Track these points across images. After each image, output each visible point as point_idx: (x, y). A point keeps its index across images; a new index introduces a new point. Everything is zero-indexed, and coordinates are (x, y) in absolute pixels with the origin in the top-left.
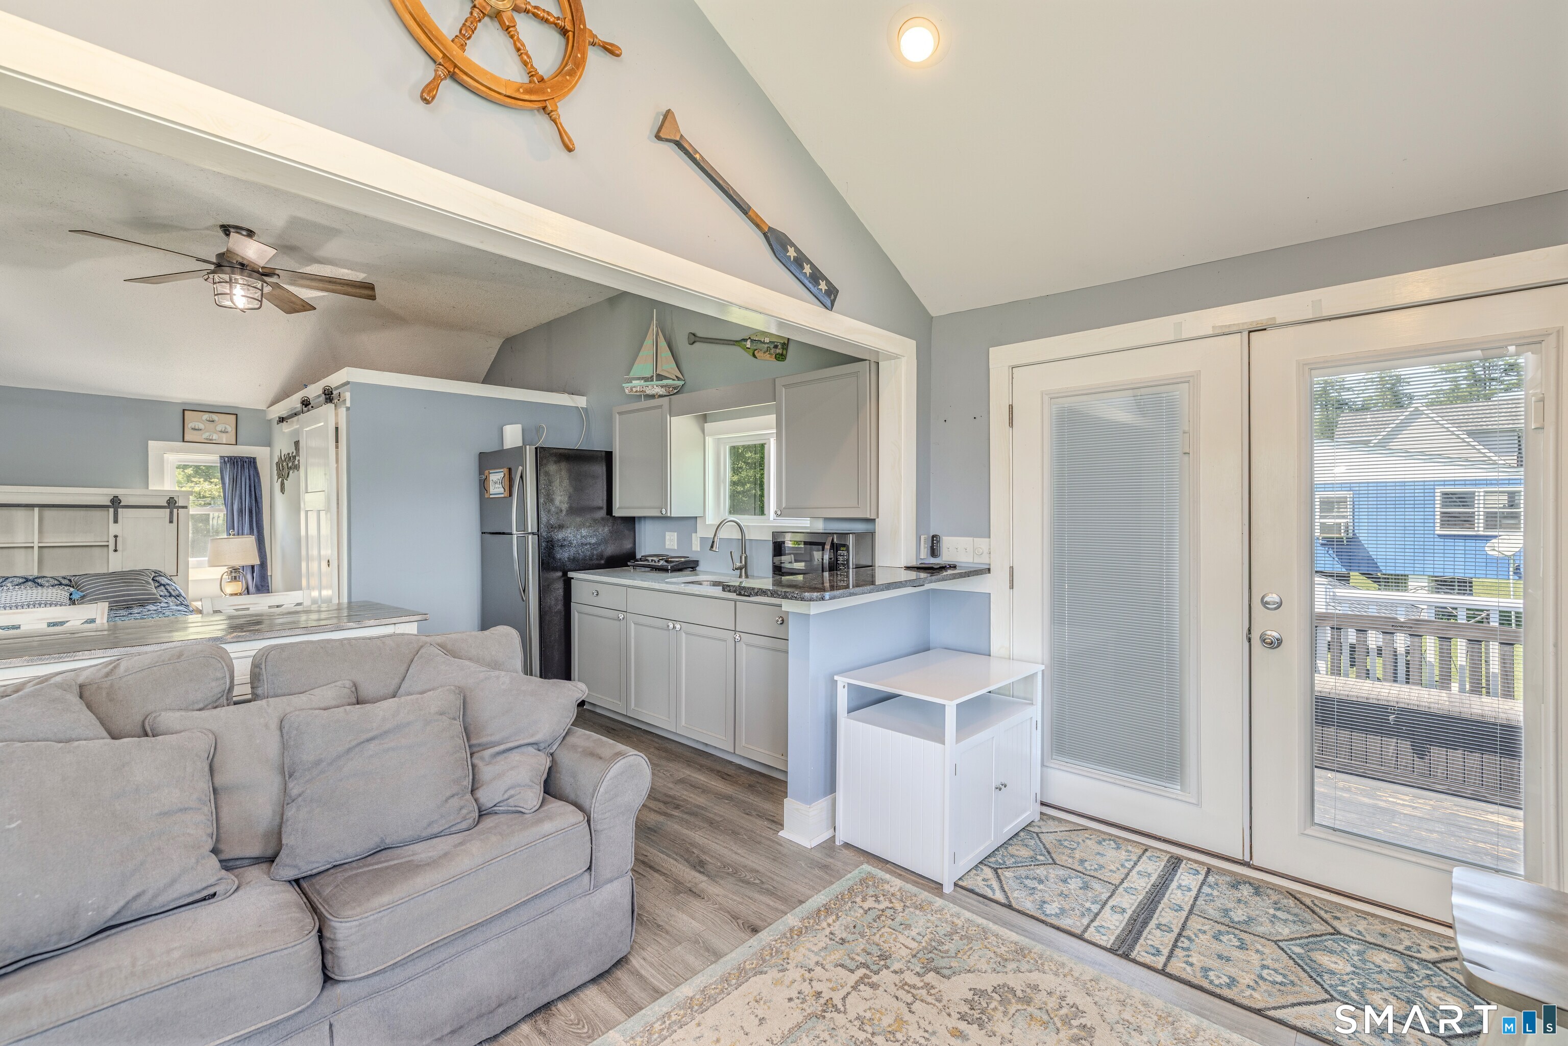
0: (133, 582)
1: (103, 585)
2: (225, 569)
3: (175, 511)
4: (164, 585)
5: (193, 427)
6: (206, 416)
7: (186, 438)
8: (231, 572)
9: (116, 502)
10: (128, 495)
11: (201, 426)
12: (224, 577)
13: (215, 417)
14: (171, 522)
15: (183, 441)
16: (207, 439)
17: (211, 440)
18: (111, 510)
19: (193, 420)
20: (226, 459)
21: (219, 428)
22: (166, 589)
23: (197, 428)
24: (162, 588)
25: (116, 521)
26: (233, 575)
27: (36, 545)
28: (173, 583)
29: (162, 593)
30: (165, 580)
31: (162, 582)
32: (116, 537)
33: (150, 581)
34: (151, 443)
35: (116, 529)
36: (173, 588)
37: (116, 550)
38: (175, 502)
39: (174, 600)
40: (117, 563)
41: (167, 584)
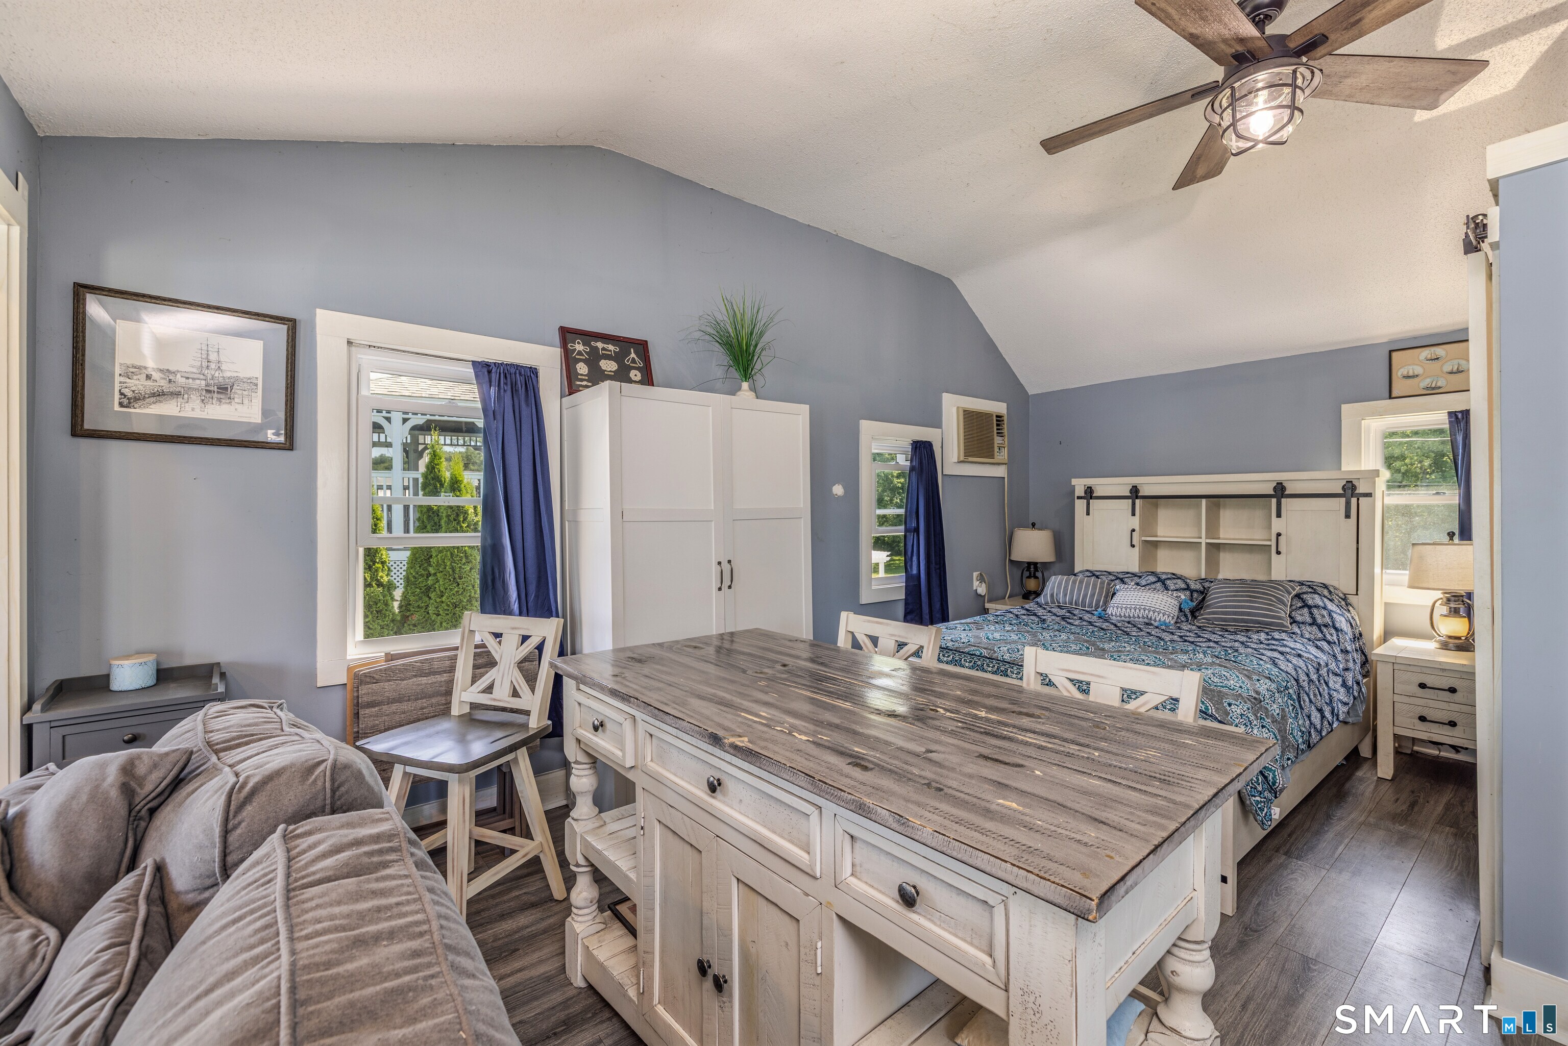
0: (1259, 598)
1: (1227, 596)
2: (1439, 594)
3: (1354, 500)
4: (1310, 607)
5: (1405, 373)
6: (1426, 353)
7: (1393, 396)
8: (1449, 600)
9: (1280, 491)
10: (1296, 481)
11: (1418, 370)
12: (1437, 604)
13: (1439, 351)
14: (1348, 516)
15: (1390, 398)
16: (1427, 388)
17: (1433, 389)
18: (1274, 501)
19: (1404, 364)
20: (1460, 416)
21: (1448, 368)
22: (1311, 613)
23: (1411, 374)
24: (1306, 610)
25: (1279, 515)
26: (1453, 605)
27: (1204, 541)
28: (1330, 606)
29: (1299, 618)
30: (1318, 600)
31: (1310, 602)
32: (1279, 535)
33: (1287, 599)
34: (1345, 408)
35: (1277, 525)
36: (1325, 613)
37: (1278, 553)
38: (1354, 488)
39: (1309, 631)
40: (1280, 569)
41: (1317, 607)
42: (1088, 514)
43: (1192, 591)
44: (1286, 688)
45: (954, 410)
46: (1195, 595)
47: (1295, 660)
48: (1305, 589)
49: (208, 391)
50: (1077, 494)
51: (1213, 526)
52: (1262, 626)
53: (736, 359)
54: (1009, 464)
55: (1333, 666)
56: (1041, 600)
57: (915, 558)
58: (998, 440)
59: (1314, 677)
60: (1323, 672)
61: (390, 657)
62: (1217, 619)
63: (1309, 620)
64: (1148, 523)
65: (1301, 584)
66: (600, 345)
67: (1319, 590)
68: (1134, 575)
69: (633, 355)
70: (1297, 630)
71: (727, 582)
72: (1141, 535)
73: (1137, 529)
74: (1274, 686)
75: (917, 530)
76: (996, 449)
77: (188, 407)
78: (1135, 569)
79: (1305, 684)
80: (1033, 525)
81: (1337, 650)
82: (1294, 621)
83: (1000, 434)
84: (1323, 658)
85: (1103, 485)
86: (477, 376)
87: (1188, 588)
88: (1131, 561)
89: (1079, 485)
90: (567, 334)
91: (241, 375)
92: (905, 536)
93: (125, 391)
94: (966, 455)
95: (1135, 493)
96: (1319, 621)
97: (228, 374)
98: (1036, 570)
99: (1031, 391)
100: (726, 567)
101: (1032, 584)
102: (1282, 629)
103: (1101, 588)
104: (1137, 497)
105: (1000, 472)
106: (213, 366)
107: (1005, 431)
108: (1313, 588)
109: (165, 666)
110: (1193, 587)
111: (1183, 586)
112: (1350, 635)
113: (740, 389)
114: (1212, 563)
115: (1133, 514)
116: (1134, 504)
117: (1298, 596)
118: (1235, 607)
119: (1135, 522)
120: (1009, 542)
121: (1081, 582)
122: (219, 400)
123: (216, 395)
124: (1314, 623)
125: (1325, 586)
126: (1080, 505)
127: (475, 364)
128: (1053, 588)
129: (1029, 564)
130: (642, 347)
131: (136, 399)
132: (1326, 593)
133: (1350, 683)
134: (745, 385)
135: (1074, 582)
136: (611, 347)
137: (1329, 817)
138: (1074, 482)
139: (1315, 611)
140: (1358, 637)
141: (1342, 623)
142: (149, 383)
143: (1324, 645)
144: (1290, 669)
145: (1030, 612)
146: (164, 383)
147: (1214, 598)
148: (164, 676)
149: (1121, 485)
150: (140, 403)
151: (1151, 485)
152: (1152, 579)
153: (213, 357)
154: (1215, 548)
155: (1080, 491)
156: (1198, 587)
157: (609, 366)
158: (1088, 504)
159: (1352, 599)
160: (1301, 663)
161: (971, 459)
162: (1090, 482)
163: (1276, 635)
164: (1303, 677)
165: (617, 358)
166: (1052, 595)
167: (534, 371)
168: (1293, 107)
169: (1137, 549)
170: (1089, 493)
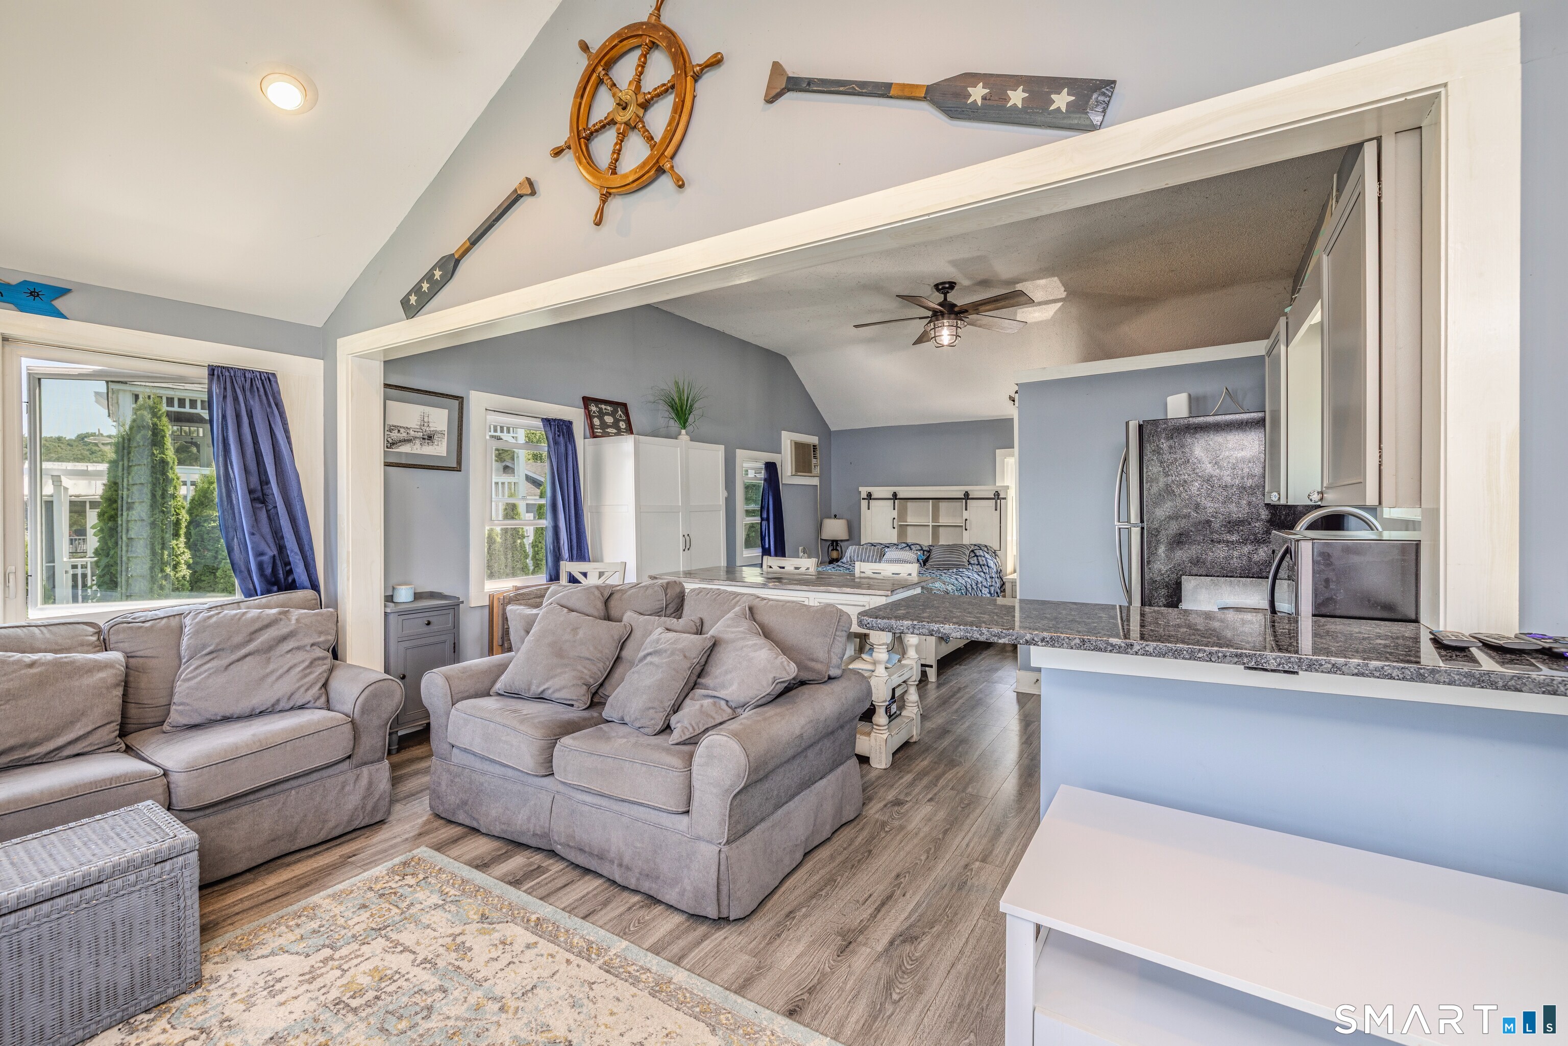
0: (955, 553)
1: (940, 553)
3: (999, 501)
4: (977, 556)
9: (967, 496)
10: (975, 490)
14: (996, 510)
18: (964, 501)
24: (975, 558)
25: (966, 509)
27: (931, 524)
28: (987, 555)
29: (972, 562)
30: (981, 553)
31: (978, 554)
32: (966, 520)
33: (967, 552)
34: (998, 451)
35: (966, 514)
36: (984, 559)
37: (966, 530)
38: (998, 495)
39: (978, 568)
40: (968, 539)
41: (980, 556)
42: (869, 509)
43: (924, 551)
44: (960, 590)
45: (789, 442)
46: (925, 553)
47: (966, 579)
48: (976, 547)
49: (424, 439)
50: (862, 497)
51: (935, 517)
52: (957, 566)
53: (677, 414)
54: (820, 476)
55: (985, 583)
56: (844, 560)
57: (767, 538)
58: (814, 461)
59: (975, 587)
60: (980, 585)
61: (518, 588)
62: (935, 565)
63: (976, 563)
64: (902, 515)
65: (975, 545)
66: (603, 407)
67: (982, 548)
68: (895, 544)
69: (620, 412)
70: (970, 567)
71: (688, 547)
72: (898, 522)
73: (896, 518)
74: (954, 588)
75: (768, 519)
76: (813, 467)
77: (415, 447)
78: (896, 542)
79: (970, 589)
80: (835, 516)
81: (988, 577)
82: (970, 563)
83: (815, 457)
84: (980, 579)
85: (878, 492)
86: (544, 427)
87: (922, 549)
88: (892, 537)
89: (864, 491)
90: (587, 401)
91: (438, 429)
92: (761, 523)
93: (389, 439)
94: (796, 471)
95: (895, 496)
96: (981, 563)
97: (432, 429)
98: (837, 545)
99: (833, 429)
100: (688, 538)
101: (835, 555)
102: (963, 566)
103: (877, 552)
104: (896, 499)
105: (815, 481)
106: (426, 424)
107: (818, 455)
108: (979, 547)
109: (419, 590)
110: (924, 549)
111: (920, 548)
112: (995, 570)
113: (680, 434)
114: (935, 535)
115: (894, 509)
116: (894, 503)
117: (972, 551)
118: (944, 561)
119: (895, 514)
120: (820, 528)
121: (866, 549)
122: (428, 443)
123: (426, 441)
124: (979, 564)
125: (986, 546)
126: (864, 504)
127: (543, 420)
128: (851, 553)
129: (833, 541)
130: (624, 406)
131: (393, 444)
132: (986, 549)
133: (992, 592)
134: (683, 432)
135: (863, 549)
136: (609, 408)
137: (981, 653)
138: (861, 489)
139: (979, 558)
140: (999, 572)
141: (991, 564)
142: (399, 435)
143: (982, 574)
144: (963, 582)
145: (839, 566)
146: (405, 434)
147: (934, 554)
148: (418, 596)
149: (887, 492)
150: (395, 446)
151: (903, 492)
152: (904, 545)
153: (426, 420)
154: (936, 528)
155: (864, 495)
156: (927, 549)
157: (609, 419)
158: (869, 503)
159: (998, 553)
160: (969, 580)
161: (799, 474)
162: (870, 489)
163: (961, 570)
164: (969, 586)
165: (613, 414)
166: (850, 557)
167: (571, 423)
168: (957, 336)
169: (896, 529)
170: (870, 496)
